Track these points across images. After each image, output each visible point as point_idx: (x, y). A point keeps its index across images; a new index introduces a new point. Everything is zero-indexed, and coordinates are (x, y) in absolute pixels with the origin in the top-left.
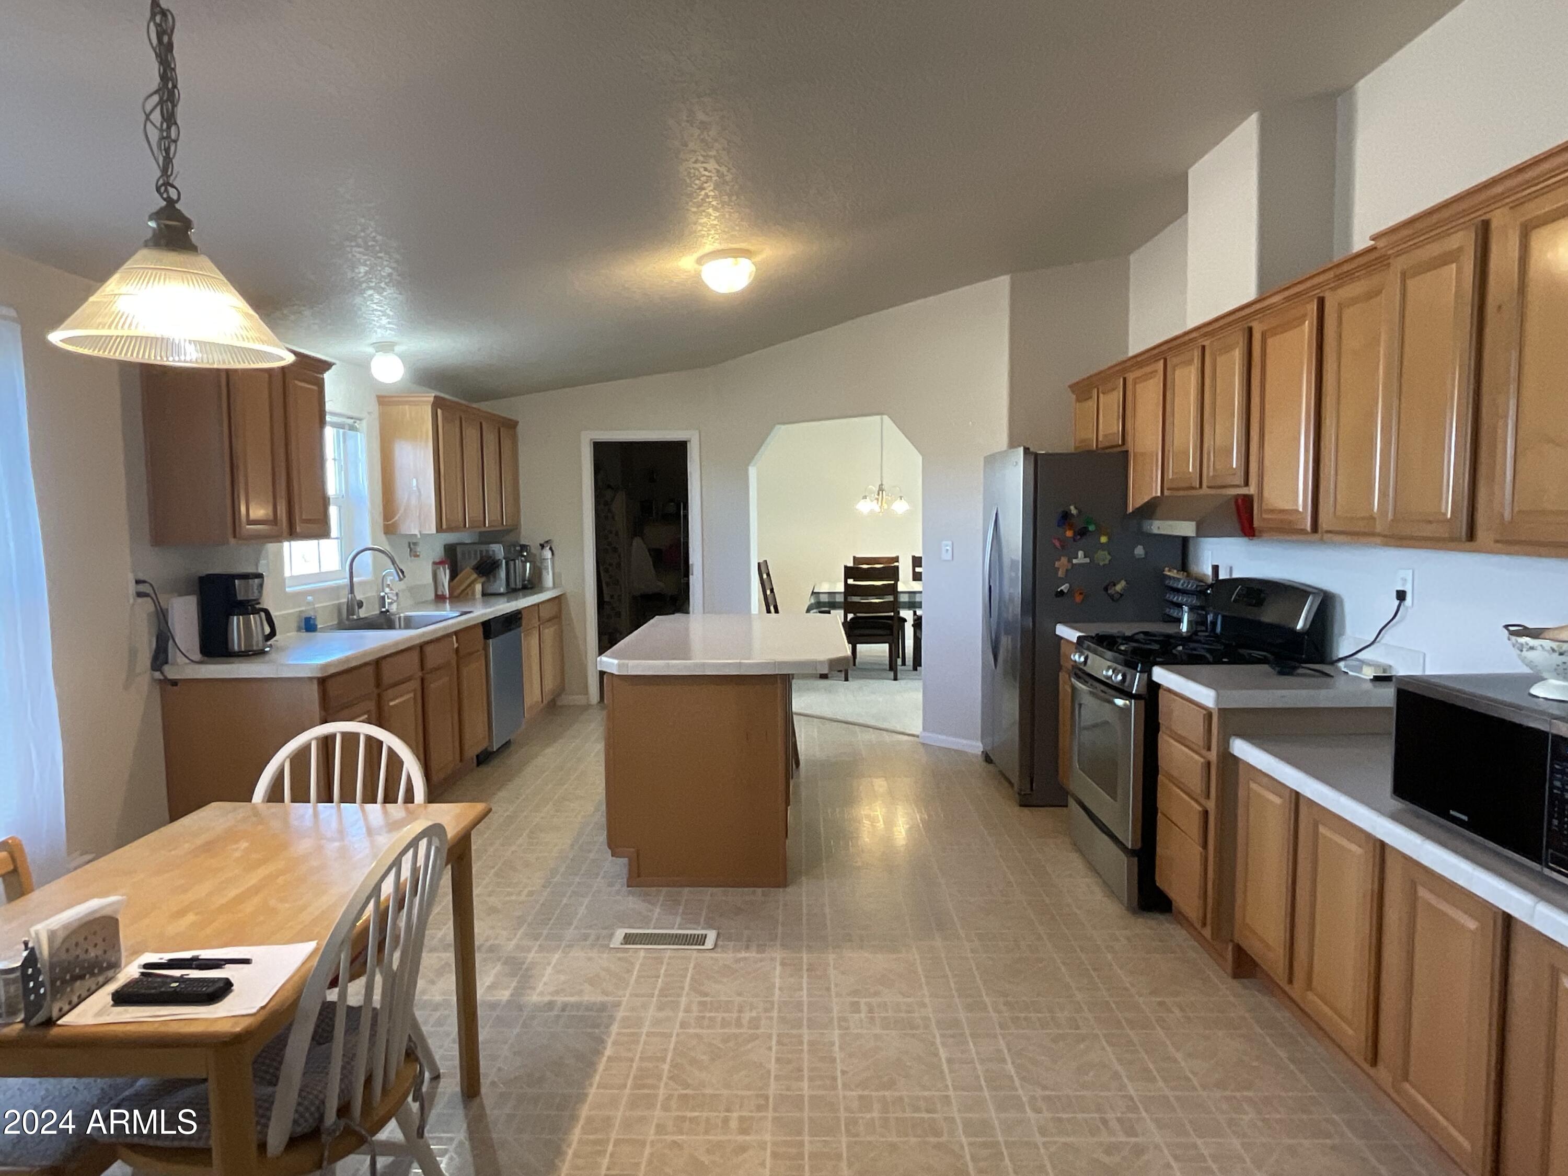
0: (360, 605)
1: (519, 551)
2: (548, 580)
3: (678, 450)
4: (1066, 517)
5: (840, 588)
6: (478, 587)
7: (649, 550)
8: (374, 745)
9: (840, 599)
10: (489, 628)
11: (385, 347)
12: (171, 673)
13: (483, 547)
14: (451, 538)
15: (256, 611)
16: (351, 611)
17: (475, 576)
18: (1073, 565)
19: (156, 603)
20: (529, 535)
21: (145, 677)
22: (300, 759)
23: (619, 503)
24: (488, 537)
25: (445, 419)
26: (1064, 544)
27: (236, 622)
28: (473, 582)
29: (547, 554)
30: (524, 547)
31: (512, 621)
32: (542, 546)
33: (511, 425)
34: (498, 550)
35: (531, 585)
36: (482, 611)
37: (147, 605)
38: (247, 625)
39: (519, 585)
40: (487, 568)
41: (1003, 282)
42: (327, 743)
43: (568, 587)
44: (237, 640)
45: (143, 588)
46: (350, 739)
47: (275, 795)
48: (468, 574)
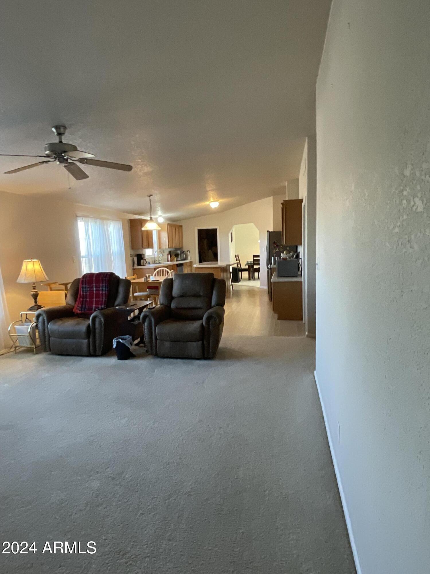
0: (156, 261)
1: (183, 252)
2: (189, 258)
3: (215, 231)
4: (274, 243)
5: (252, 260)
6: (175, 259)
7: (213, 253)
8: (166, 270)
9: (252, 262)
10: (178, 265)
11: (160, 216)
12: (135, 267)
13: (176, 251)
14: (170, 250)
15: (144, 259)
16: (155, 261)
17: (175, 257)
18: (276, 251)
19: (133, 257)
20: (185, 249)
21: (131, 268)
22: (158, 272)
23: (205, 242)
24: (177, 249)
25: (169, 227)
26: (274, 247)
27: (142, 261)
28: (174, 258)
29: (189, 253)
30: (184, 251)
31: (181, 265)
32: (188, 251)
33: (181, 226)
34: (179, 252)
35: (186, 259)
36: (176, 263)
37: (132, 257)
38: (143, 261)
39: (183, 259)
40: (177, 255)
41: (271, 198)
42: (161, 270)
43: (193, 260)
44: (142, 264)
45: (131, 255)
46: (163, 270)
47: (155, 275)
48: (173, 256)
